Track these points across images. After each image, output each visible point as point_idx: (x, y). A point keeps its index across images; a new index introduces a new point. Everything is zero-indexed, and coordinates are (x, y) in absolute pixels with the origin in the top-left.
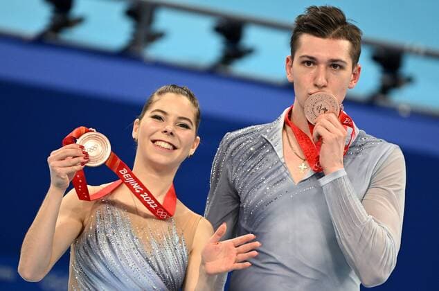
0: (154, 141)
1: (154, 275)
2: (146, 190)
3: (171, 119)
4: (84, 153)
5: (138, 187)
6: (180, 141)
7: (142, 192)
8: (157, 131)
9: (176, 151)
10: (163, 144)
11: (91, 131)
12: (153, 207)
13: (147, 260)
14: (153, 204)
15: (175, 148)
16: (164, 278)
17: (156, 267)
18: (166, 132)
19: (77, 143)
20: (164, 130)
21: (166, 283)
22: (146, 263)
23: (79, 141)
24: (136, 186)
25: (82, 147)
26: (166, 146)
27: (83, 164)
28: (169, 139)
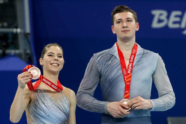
0: (51, 64)
1: (62, 112)
2: (53, 83)
3: (56, 55)
4: (31, 74)
5: (50, 83)
6: (60, 62)
7: (52, 85)
8: (52, 60)
9: (59, 66)
10: (55, 64)
11: (33, 66)
12: (56, 89)
13: (59, 108)
14: (56, 88)
15: (59, 65)
16: (65, 113)
17: (62, 110)
18: (55, 60)
19: (28, 71)
20: (54, 59)
21: (66, 115)
22: (58, 109)
23: (29, 70)
24: (49, 83)
25: (30, 72)
26: (56, 65)
27: (31, 79)
28: (56, 62)
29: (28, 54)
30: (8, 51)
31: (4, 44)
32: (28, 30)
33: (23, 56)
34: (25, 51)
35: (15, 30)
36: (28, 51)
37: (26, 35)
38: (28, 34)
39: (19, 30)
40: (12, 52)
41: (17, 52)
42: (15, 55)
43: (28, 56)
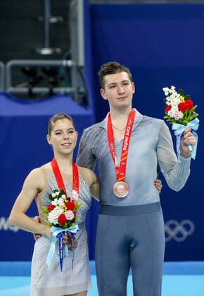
0: (62, 145)
1: (82, 201)
6: (72, 140)
8: (62, 140)
10: (66, 144)
15: (71, 144)
17: (82, 198)
18: (65, 139)
21: (87, 204)
29: (81, 93)
30: (56, 90)
31: (51, 80)
32: (82, 62)
33: (76, 96)
34: (78, 88)
35: (64, 62)
36: (82, 90)
37: (79, 69)
38: (81, 67)
39: (70, 63)
40: (62, 90)
41: (68, 90)
42: (66, 95)
43: (82, 96)
